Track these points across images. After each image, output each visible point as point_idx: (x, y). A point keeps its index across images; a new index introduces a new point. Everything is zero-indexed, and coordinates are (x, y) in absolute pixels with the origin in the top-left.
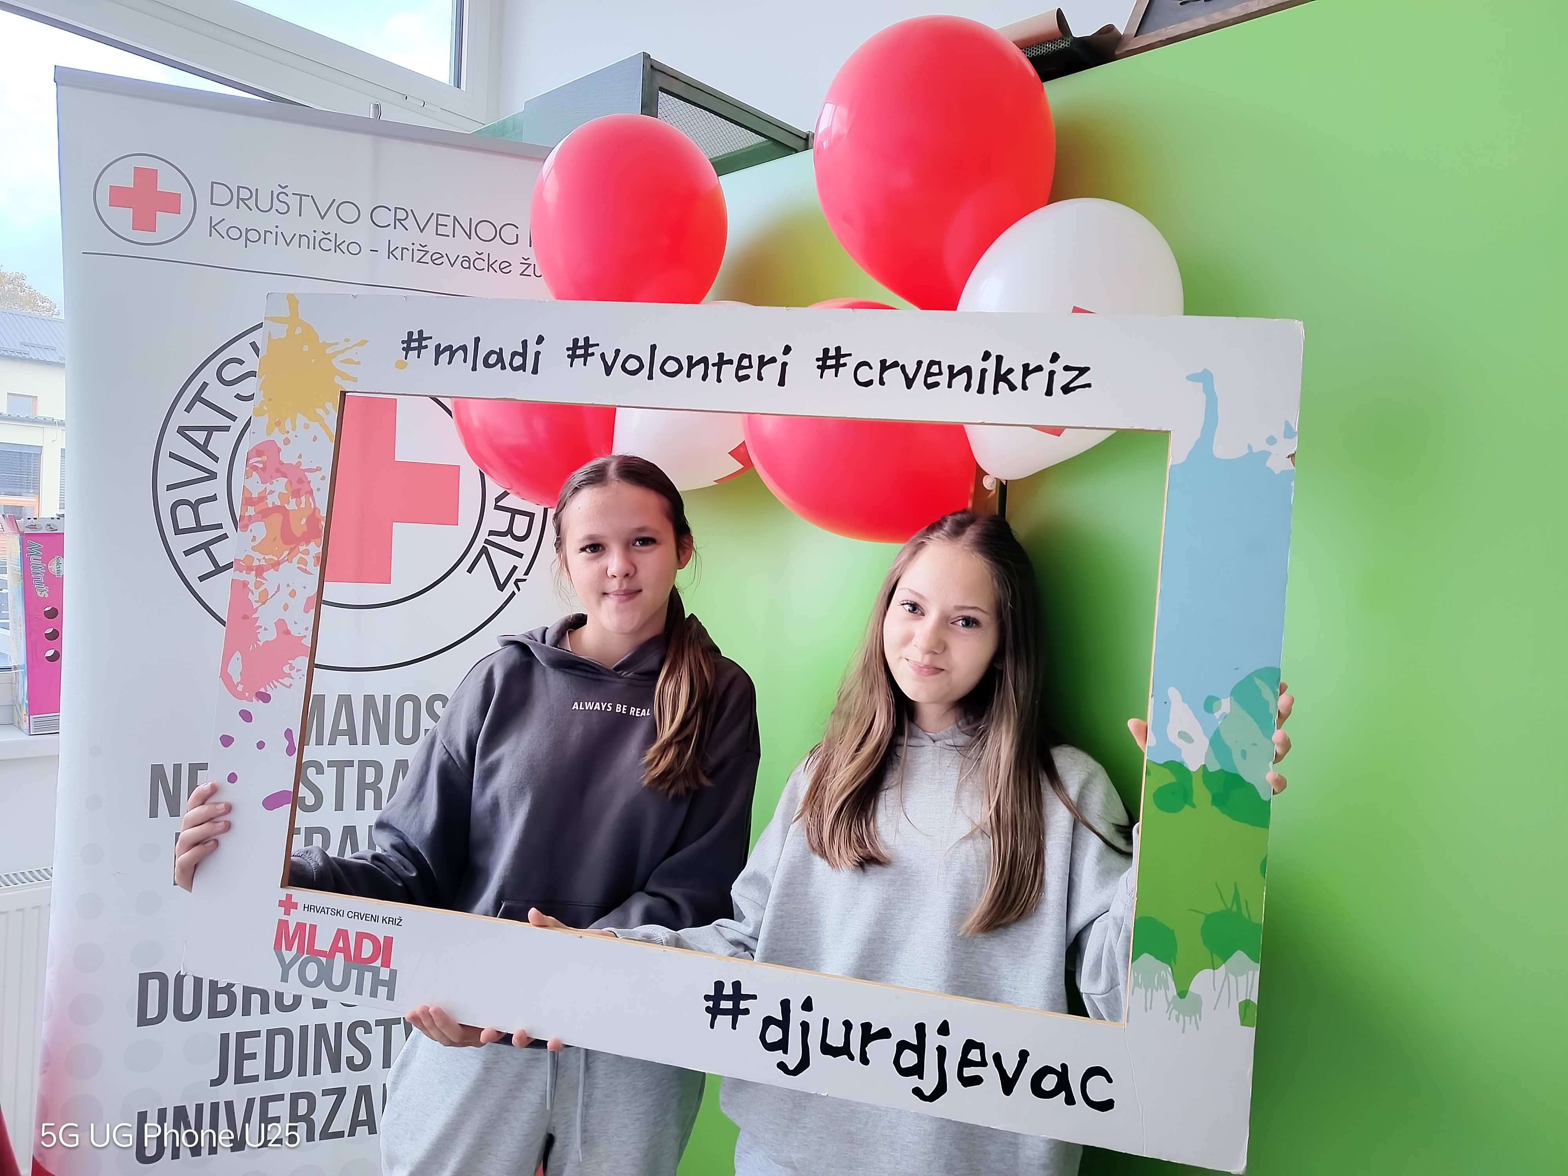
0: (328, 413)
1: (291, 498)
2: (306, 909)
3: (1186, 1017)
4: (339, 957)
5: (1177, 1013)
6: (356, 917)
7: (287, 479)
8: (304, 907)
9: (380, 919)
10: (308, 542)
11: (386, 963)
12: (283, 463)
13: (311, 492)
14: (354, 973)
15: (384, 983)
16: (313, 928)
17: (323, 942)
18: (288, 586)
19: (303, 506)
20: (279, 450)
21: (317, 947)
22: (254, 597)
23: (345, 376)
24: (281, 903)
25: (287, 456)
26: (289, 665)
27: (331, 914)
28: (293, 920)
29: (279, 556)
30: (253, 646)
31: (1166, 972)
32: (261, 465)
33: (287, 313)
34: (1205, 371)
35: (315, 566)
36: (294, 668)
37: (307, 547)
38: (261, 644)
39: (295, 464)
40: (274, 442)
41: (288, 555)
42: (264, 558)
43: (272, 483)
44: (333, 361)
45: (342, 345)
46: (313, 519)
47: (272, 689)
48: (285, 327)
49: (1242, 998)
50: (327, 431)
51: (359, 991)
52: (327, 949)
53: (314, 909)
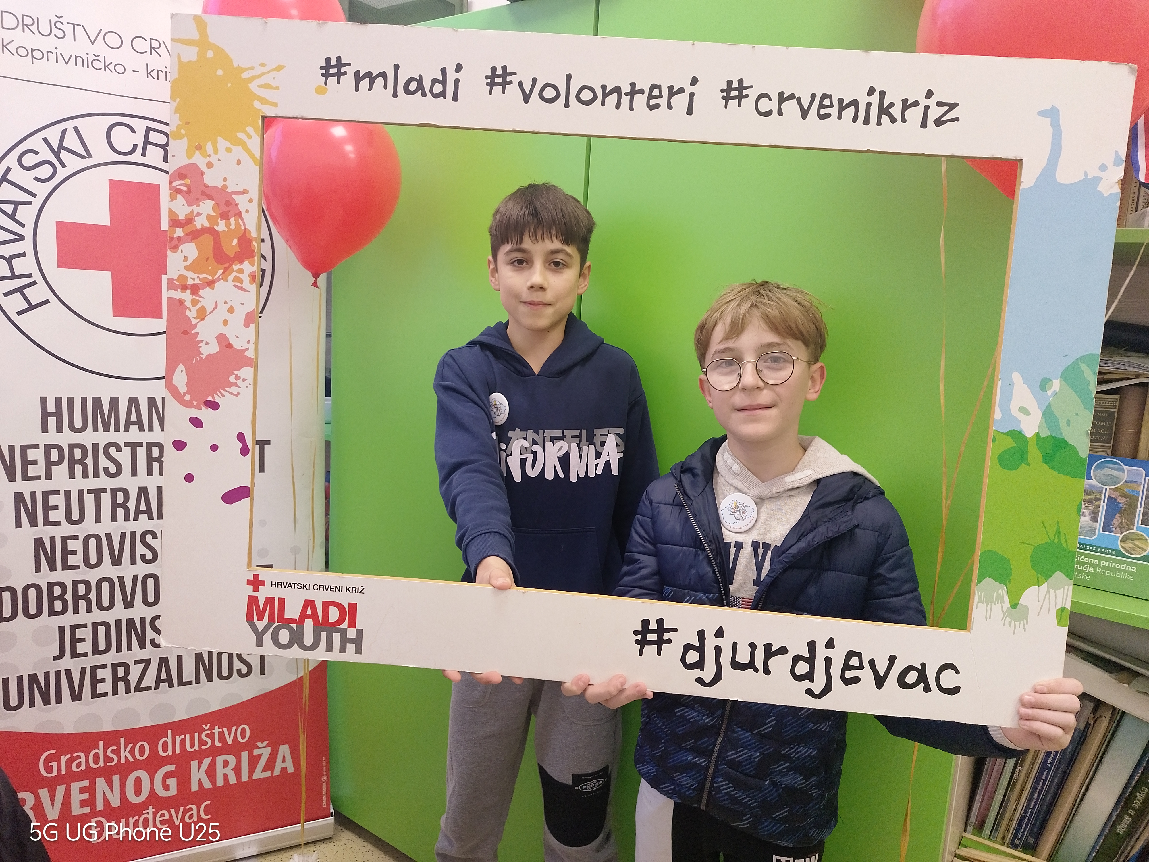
0: (250, 137)
1: (220, 220)
2: (274, 586)
3: (1016, 623)
4: (309, 624)
5: (1010, 619)
6: (321, 589)
7: (212, 202)
8: (272, 584)
9: (344, 589)
10: (241, 262)
11: (352, 624)
12: (208, 187)
13: (239, 214)
14: (324, 635)
15: (351, 641)
16: (282, 601)
17: (292, 611)
18: (226, 303)
19: (233, 227)
20: (202, 174)
21: (287, 616)
22: (192, 314)
23: (264, 101)
24: (249, 582)
25: (212, 179)
26: (235, 375)
27: (298, 588)
28: (262, 595)
29: (213, 274)
30: (196, 359)
31: (1002, 590)
32: (184, 189)
33: (196, 36)
34: (1053, 107)
35: (251, 284)
36: (240, 378)
37: (241, 267)
38: (204, 357)
39: (220, 187)
40: (195, 167)
41: (222, 274)
42: (198, 277)
43: (198, 206)
44: (251, 86)
45: (258, 71)
46: (245, 240)
47: (220, 398)
48: (196, 49)
49: (1059, 606)
50: (251, 155)
51: (329, 648)
52: (297, 617)
53: (281, 585)
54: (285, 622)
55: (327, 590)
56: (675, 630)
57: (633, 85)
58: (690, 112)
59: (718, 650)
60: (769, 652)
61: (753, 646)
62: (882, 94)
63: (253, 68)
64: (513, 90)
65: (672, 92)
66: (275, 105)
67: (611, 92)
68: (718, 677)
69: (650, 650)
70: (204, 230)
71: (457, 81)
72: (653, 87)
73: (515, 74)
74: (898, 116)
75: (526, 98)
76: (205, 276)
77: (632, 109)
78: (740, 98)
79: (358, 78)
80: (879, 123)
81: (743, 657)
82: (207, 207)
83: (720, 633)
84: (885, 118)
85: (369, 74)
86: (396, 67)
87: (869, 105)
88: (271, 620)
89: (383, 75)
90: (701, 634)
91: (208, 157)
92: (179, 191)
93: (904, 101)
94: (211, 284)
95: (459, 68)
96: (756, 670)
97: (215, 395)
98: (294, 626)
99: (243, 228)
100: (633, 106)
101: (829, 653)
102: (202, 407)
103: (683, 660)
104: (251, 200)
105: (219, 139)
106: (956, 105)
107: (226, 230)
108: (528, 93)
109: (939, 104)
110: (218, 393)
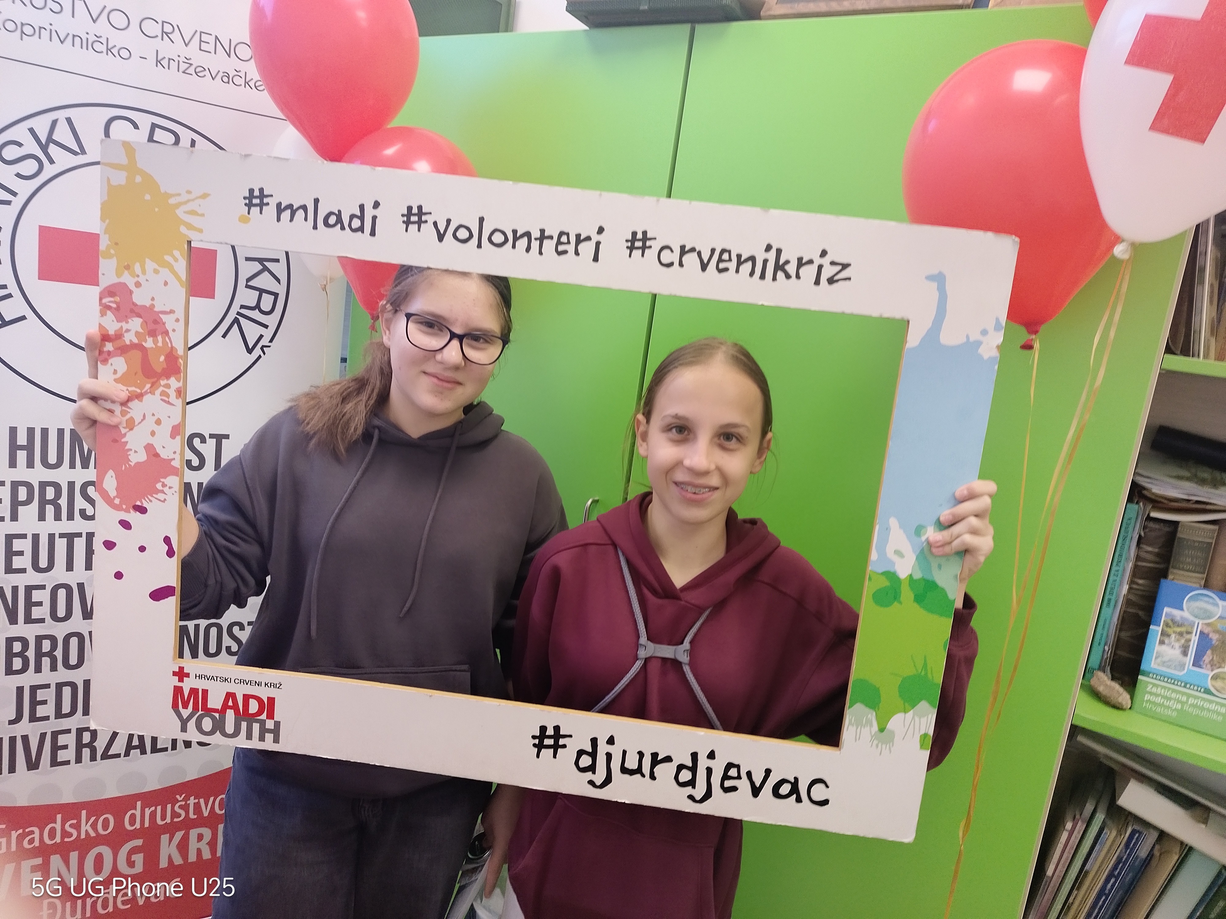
0: (176, 260)
1: (148, 337)
2: (198, 678)
3: (883, 744)
4: (230, 714)
5: (877, 741)
6: (242, 683)
7: (141, 320)
8: (196, 676)
9: (263, 684)
10: (168, 378)
11: (271, 715)
12: (136, 305)
13: (166, 333)
14: (244, 725)
15: (270, 731)
16: (205, 692)
17: (215, 701)
18: (153, 415)
19: (160, 344)
20: (131, 292)
21: (210, 705)
23: (190, 227)
24: (175, 673)
25: (140, 298)
26: (161, 483)
27: (220, 681)
28: (187, 685)
29: (141, 388)
30: (126, 466)
31: (872, 715)
32: (114, 305)
33: (124, 161)
34: (940, 274)
35: (178, 398)
36: (166, 486)
37: (168, 382)
38: (132, 464)
39: (148, 306)
40: (125, 284)
43: (127, 322)
44: (177, 211)
45: (185, 197)
46: (172, 357)
47: (148, 503)
48: (124, 174)
49: (922, 732)
50: (178, 276)
51: (249, 737)
52: (219, 707)
53: (205, 678)
54: (208, 711)
55: (247, 684)
56: (571, 736)
57: (542, 231)
58: (596, 259)
59: (609, 756)
60: (655, 760)
61: (641, 754)
62: (779, 252)
63: (179, 195)
64: (428, 229)
65: (579, 240)
66: (201, 231)
67: (522, 236)
68: (608, 780)
69: (547, 753)
70: (134, 346)
71: (374, 218)
72: (561, 234)
74: (793, 273)
75: (441, 237)
77: (541, 253)
78: (644, 248)
79: (280, 210)
80: (775, 279)
81: (632, 763)
82: (135, 324)
83: (611, 741)
84: (780, 275)
85: (290, 206)
86: (316, 201)
87: (765, 262)
88: (196, 709)
89: (304, 208)
90: (594, 742)
91: (136, 278)
92: (109, 308)
93: (800, 260)
94: (139, 396)
95: (376, 205)
96: (643, 776)
97: (143, 500)
98: (217, 715)
99: (170, 345)
101: (710, 763)
102: (131, 510)
103: (577, 763)
104: (177, 320)
105: (147, 261)
106: (848, 265)
108: (442, 233)
109: (833, 263)
110: (146, 498)
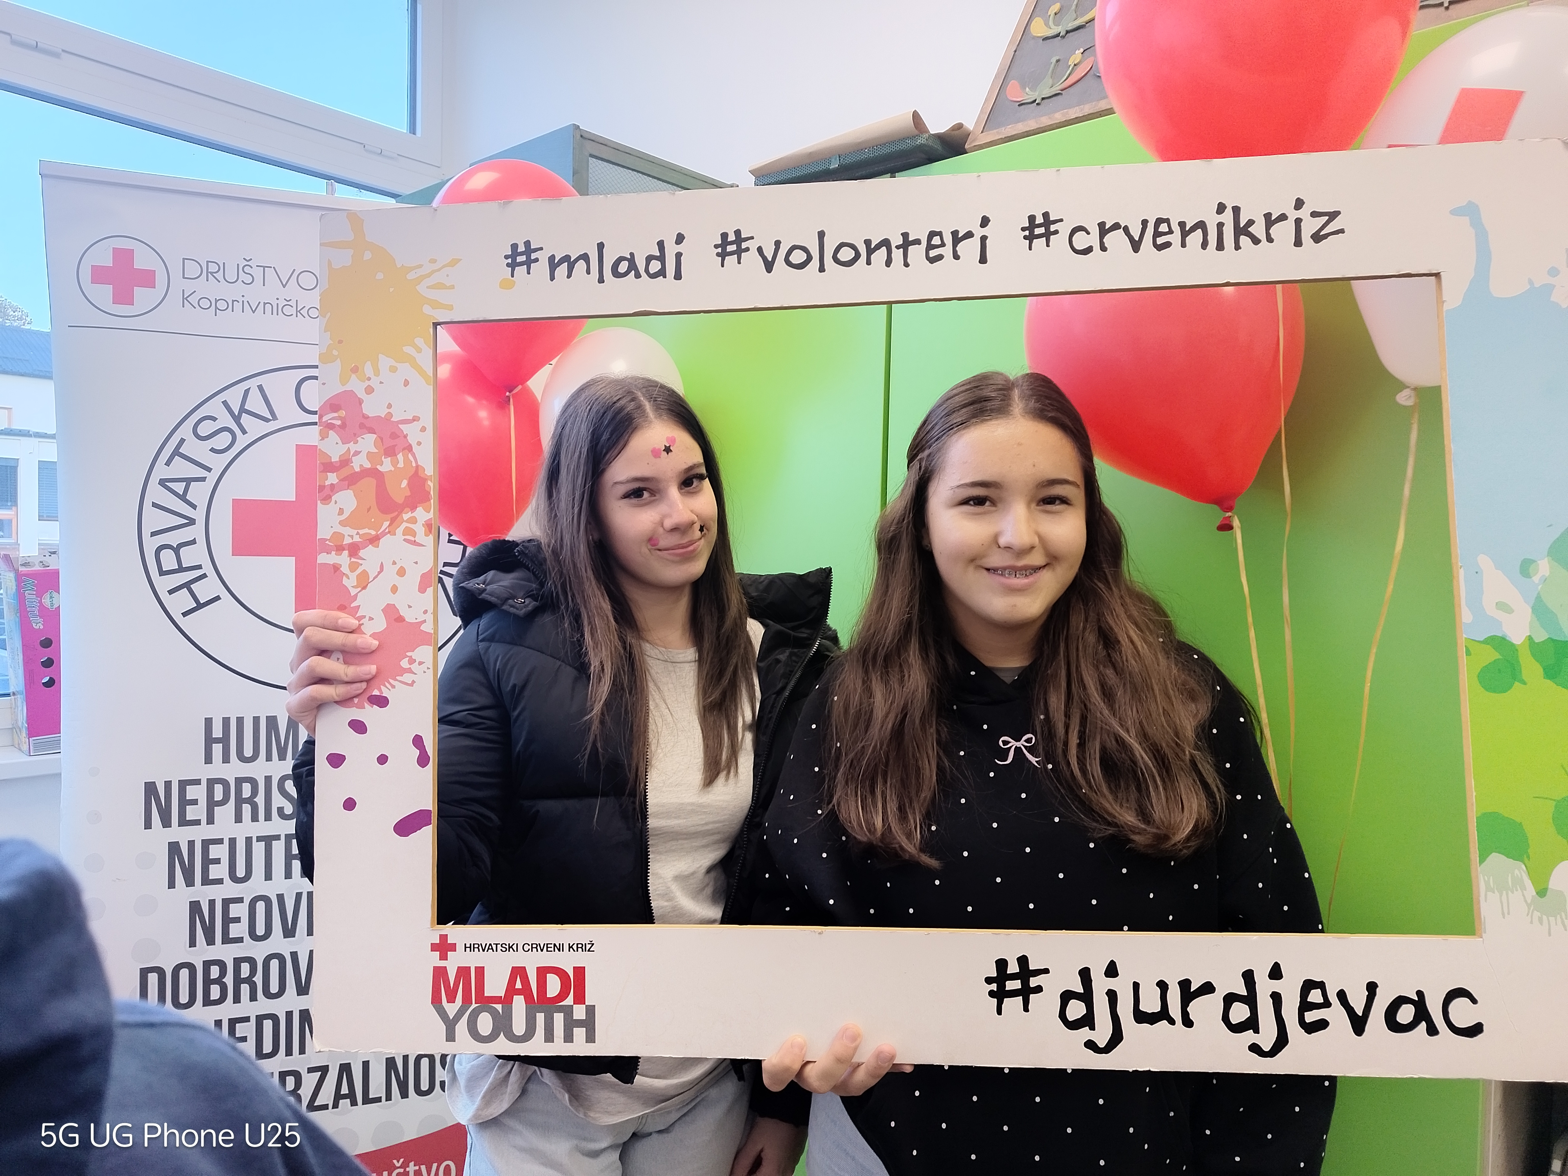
0: (419, 351)
1: (385, 458)
2: (468, 949)
3: (1550, 918)
4: (519, 1002)
5: (1539, 914)
6: (534, 950)
7: (375, 436)
8: (466, 947)
9: (566, 947)
10: (413, 508)
11: (580, 998)
12: (368, 417)
13: (409, 448)
14: (540, 1017)
15: (580, 1023)
16: (480, 971)
17: (495, 986)
18: (394, 563)
19: (401, 465)
20: (360, 402)
21: (488, 993)
22: (350, 582)
23: (436, 305)
24: (434, 947)
25: (372, 408)
26: (408, 658)
27: (501, 950)
28: (453, 963)
29: (377, 527)
31: (1520, 870)
32: (338, 423)
33: (349, 237)
34: (1470, 203)
35: (426, 535)
36: (415, 661)
37: (413, 515)
39: (383, 416)
40: (352, 393)
41: (389, 525)
42: (358, 533)
43: (356, 442)
44: (419, 288)
45: (427, 269)
46: (417, 479)
47: (390, 690)
48: (349, 252)
50: (421, 372)
51: (549, 1037)
52: (502, 994)
53: (478, 948)
54: (486, 1002)
55: (542, 950)
56: (1046, 971)
57: (905, 235)
58: (983, 260)
59: (1112, 996)
60: (1188, 994)
61: (1163, 986)
62: (1236, 210)
63: (420, 266)
64: (752, 259)
65: (957, 239)
66: (450, 308)
67: (878, 247)
68: (1117, 1037)
69: (1013, 1004)
70: (365, 473)
71: (679, 256)
72: (932, 234)
73: (752, 238)
74: (1261, 235)
75: (769, 266)
76: (366, 531)
77: (906, 265)
78: (1048, 235)
79: (553, 264)
80: (1237, 247)
81: (1151, 1004)
82: (367, 443)
83: (1112, 971)
84: (1244, 240)
85: (566, 258)
86: (601, 246)
87: (1220, 226)
88: (467, 1000)
89: (585, 257)
90: (1085, 974)
91: (367, 381)
92: (331, 426)
93: (1268, 216)
94: (374, 540)
95: (680, 239)
96: (1172, 1022)
97: (383, 688)
98: (499, 1007)
99: (414, 465)
100: (908, 260)
101: (1276, 986)
102: (367, 705)
103: (1063, 1015)
104: (423, 429)
105: (381, 357)
106: (1337, 213)
107: (393, 469)
108: (770, 260)
109: (1314, 214)
110: (387, 684)
